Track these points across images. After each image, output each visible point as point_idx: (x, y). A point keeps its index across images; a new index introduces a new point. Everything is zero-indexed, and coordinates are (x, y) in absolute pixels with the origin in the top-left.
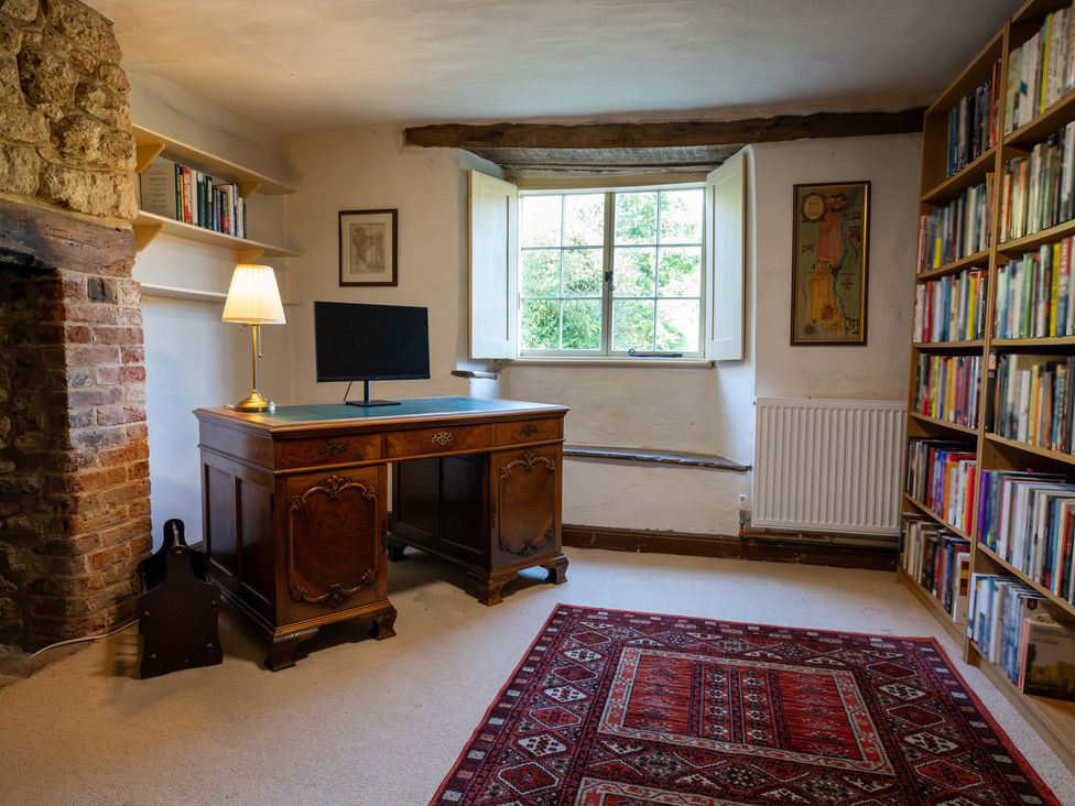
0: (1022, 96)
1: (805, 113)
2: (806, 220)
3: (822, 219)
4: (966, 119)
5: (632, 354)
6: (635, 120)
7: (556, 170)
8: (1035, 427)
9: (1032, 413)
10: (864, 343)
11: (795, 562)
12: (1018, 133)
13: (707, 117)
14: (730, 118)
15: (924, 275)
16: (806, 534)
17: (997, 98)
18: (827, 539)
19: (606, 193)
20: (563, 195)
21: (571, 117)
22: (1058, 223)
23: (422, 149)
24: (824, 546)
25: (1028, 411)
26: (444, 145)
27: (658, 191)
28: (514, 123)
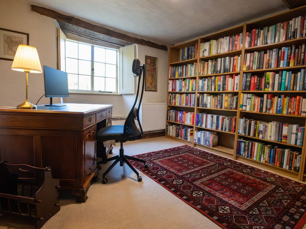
0: (205, 51)
1: (146, 40)
2: (148, 64)
3: (150, 64)
4: (187, 52)
5: (100, 92)
6: (111, 29)
7: (79, 35)
8: (212, 105)
9: (211, 103)
10: (156, 91)
11: (146, 138)
12: (204, 57)
13: (128, 34)
14: (132, 36)
15: (171, 79)
16: (149, 132)
17: (197, 50)
18: (152, 132)
19: (92, 46)
20: (79, 43)
21: (94, 22)
22: (217, 73)
23: (39, 14)
24: (152, 133)
25: (210, 103)
26: (49, 16)
27: (105, 49)
28: (76, 18)
